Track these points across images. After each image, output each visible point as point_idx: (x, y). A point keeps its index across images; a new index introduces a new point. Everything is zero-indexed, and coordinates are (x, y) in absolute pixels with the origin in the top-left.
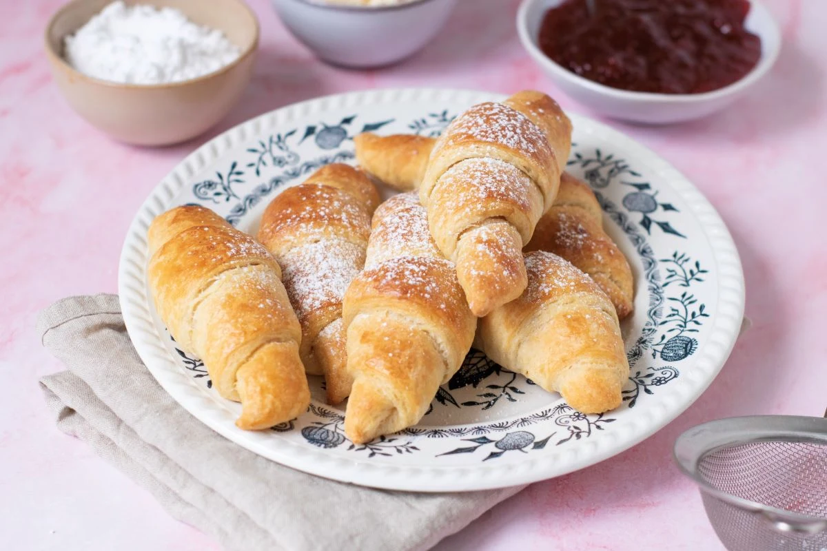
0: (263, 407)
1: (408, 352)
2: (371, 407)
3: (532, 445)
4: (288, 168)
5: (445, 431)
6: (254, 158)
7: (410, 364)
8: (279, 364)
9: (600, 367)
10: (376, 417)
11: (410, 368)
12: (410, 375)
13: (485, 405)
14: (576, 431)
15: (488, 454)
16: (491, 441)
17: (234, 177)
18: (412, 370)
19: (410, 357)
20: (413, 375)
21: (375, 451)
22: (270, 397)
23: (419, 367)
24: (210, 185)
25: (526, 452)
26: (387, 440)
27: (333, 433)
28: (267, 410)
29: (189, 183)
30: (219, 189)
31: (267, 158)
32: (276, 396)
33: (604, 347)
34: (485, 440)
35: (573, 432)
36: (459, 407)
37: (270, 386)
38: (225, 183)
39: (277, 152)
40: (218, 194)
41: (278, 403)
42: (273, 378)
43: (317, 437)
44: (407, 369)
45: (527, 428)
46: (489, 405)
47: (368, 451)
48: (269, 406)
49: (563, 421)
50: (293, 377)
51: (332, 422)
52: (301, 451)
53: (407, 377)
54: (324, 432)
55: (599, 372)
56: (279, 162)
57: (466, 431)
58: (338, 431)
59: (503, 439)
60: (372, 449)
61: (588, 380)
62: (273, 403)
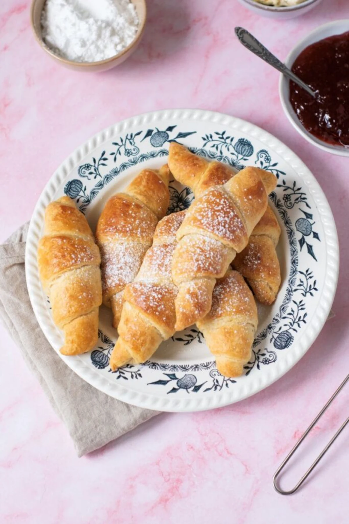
0: (72, 350)
1: (142, 338)
2: (121, 358)
3: (193, 388)
4: (132, 157)
5: (158, 365)
6: (115, 149)
7: (143, 343)
8: (83, 330)
9: (233, 360)
10: (123, 362)
11: (142, 346)
12: (141, 350)
13: (186, 342)
14: (216, 384)
15: (171, 389)
16: (176, 379)
17: (102, 162)
18: (143, 347)
19: (143, 341)
20: (142, 349)
21: (122, 374)
22: (76, 345)
23: (147, 345)
24: (88, 166)
25: (189, 393)
26: (129, 367)
27: (106, 356)
28: (73, 351)
29: (77, 165)
30: (92, 170)
31: (122, 150)
32: (78, 345)
33: (237, 352)
34: (173, 377)
35: (214, 384)
36: (173, 340)
37: (77, 340)
38: (96, 166)
39: (129, 146)
40: (91, 173)
41: (79, 349)
42: (79, 336)
43: (97, 359)
44: (140, 346)
45: (196, 373)
46: (188, 343)
47: (118, 374)
48: (75, 350)
49: (213, 373)
50: (89, 336)
51: (108, 348)
52: (87, 369)
53: (140, 350)
54: (102, 355)
55: (233, 363)
56: (128, 153)
57: (168, 367)
58: (109, 355)
59: (182, 378)
60: (120, 372)
61: (226, 365)
62: (76, 348)
